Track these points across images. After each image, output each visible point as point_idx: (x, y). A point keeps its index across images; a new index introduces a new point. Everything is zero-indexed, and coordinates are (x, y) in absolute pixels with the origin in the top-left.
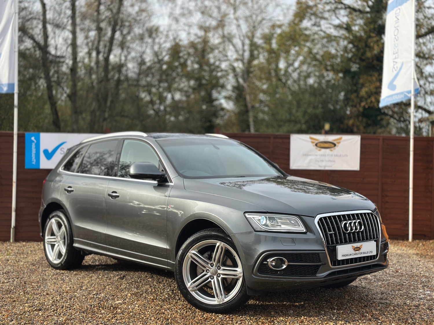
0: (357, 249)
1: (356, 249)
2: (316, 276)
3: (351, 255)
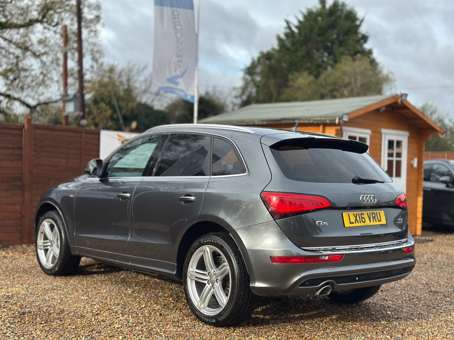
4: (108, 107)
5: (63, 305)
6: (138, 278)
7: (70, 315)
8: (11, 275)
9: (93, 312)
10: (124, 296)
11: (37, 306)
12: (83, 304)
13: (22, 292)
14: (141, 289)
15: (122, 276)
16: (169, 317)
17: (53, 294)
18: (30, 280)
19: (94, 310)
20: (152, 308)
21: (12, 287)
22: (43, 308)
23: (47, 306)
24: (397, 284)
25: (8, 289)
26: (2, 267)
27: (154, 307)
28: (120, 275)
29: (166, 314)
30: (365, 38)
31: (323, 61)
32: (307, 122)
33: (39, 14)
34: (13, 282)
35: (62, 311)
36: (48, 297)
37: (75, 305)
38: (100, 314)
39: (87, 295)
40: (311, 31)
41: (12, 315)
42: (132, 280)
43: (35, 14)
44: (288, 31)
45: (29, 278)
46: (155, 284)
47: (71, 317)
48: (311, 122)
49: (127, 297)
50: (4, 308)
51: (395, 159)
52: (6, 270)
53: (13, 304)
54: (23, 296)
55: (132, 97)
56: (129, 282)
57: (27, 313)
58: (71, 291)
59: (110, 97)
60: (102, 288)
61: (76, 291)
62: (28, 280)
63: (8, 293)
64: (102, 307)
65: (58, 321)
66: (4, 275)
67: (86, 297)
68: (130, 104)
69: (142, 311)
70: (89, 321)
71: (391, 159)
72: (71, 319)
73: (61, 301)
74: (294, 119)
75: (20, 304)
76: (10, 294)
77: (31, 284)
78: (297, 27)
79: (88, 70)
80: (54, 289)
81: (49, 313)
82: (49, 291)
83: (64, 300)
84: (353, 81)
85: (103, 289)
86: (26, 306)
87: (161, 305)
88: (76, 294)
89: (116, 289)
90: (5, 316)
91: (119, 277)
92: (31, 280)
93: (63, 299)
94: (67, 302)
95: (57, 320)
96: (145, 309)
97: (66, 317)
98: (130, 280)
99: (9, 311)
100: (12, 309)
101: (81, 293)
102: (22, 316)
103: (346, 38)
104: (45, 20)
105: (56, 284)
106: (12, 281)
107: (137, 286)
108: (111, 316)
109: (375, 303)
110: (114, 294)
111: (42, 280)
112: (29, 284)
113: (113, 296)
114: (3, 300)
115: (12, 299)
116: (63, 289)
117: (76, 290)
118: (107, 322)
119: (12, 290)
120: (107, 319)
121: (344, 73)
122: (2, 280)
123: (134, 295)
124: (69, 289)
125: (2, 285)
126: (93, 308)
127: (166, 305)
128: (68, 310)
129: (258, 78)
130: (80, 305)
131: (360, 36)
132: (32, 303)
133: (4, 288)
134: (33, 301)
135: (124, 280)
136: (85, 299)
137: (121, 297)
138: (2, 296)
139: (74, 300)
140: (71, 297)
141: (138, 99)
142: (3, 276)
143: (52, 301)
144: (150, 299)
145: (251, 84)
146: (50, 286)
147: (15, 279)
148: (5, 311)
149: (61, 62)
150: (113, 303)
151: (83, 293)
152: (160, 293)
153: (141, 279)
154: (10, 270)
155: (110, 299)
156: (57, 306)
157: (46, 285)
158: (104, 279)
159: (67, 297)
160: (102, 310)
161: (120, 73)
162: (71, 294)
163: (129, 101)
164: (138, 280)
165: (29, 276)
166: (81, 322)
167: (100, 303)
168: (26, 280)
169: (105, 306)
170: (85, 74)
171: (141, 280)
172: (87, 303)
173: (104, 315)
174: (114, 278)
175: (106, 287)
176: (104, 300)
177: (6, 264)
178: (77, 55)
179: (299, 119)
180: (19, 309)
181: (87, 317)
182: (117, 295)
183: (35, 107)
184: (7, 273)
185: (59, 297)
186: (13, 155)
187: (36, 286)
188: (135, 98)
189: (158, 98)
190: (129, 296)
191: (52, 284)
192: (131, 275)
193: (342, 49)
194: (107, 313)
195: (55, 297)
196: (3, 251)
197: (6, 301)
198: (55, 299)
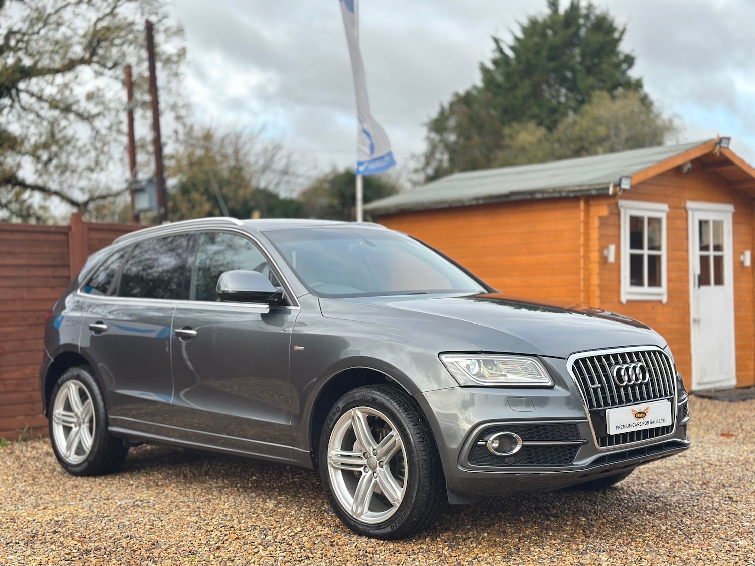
0: (641, 415)
1: (638, 415)
2: (573, 465)
3: (630, 425)
4: (205, 198)
5: (156, 534)
6: (283, 480)
7: (169, 551)
8: (61, 484)
9: (211, 543)
10: (261, 512)
11: (111, 538)
12: (191, 529)
13: (82, 514)
14: (290, 499)
15: (254, 478)
16: (348, 548)
17: (135, 515)
18: (94, 492)
19: (211, 540)
20: (315, 533)
21: (64, 504)
22: (121, 541)
23: (128, 537)
24: (746, 472)
25: (57, 510)
26: (44, 471)
27: (318, 531)
28: (249, 476)
29: (342, 544)
30: (630, 61)
31: (559, 103)
32: (557, 195)
33: (85, 49)
34: (65, 496)
35: (155, 544)
36: (129, 521)
37: (177, 533)
38: (223, 547)
39: (197, 513)
40: (537, 53)
41: (66, 556)
42: (272, 483)
43: (77, 51)
44: (497, 55)
45: (92, 488)
46: (312, 489)
47: (172, 555)
48: (564, 194)
49: (268, 515)
50: (52, 544)
51: (711, 253)
52: (52, 476)
53: (67, 536)
54: (85, 521)
55: (243, 179)
56: (267, 488)
57: (92, 551)
58: (168, 508)
59: (207, 182)
60: (221, 500)
61: (177, 508)
62: (90, 491)
63: (57, 515)
64: (226, 535)
65: (151, 563)
66: (48, 485)
67: (195, 517)
68: (241, 192)
69: (298, 539)
70: (205, 561)
71: (705, 253)
72: (173, 559)
73: (152, 527)
74: (532, 192)
75: (79, 534)
76: (61, 518)
77: (96, 498)
78: (513, 48)
79: (169, 137)
80: (138, 505)
81: (132, 549)
82: (129, 509)
83: (157, 525)
84: (612, 133)
85: (223, 503)
86: (90, 538)
87: (331, 527)
88: (177, 513)
89: (246, 501)
90: (53, 558)
91: (249, 480)
92: (96, 492)
93: (155, 522)
94: (162, 528)
95: (148, 562)
96: (302, 536)
97: (162, 555)
98: (268, 484)
99: (60, 548)
100: (65, 545)
101: (185, 511)
102: (84, 556)
103: (596, 61)
104: (95, 59)
105: (141, 497)
106: (62, 495)
107: (282, 494)
108: (243, 550)
109: (717, 508)
110: (244, 510)
111: (115, 490)
112: (93, 498)
113: (242, 513)
114: (49, 530)
115: (65, 526)
116: (153, 505)
117: (176, 506)
118: (237, 562)
119: (63, 511)
120: (237, 556)
121: (598, 121)
122: (45, 494)
123: (279, 510)
124: (163, 504)
125: (47, 503)
126: (209, 537)
127: (338, 527)
128: (165, 542)
129: (452, 138)
130: (186, 533)
131: (621, 57)
132: (100, 532)
133: (50, 508)
134: (103, 529)
135: (258, 485)
136: (193, 522)
137: (257, 514)
138: (46, 522)
139: (174, 525)
140: (169, 519)
141: (254, 183)
142: (47, 487)
143: (135, 528)
144: (309, 517)
145: (441, 147)
146: (130, 500)
147: (68, 491)
148: (54, 549)
149: (125, 128)
150: (244, 527)
151: (188, 510)
152: (325, 505)
153: (287, 482)
154: (59, 476)
155: (237, 520)
156: (145, 536)
157: (122, 499)
158: (223, 484)
159: (161, 519)
160: (227, 540)
161: (223, 140)
162: (167, 514)
163: (239, 186)
164: (282, 484)
165: (92, 485)
166: (190, 563)
167: (221, 527)
168: (87, 492)
169: (230, 532)
170: (165, 144)
171: (288, 484)
172: (197, 529)
173: (231, 549)
174: (240, 482)
175: (228, 499)
176: (228, 521)
177: (50, 465)
178: (149, 114)
179: (542, 191)
180: (79, 544)
181: (201, 553)
182: (249, 512)
183: (86, 204)
184: (53, 481)
185: (147, 519)
186: (54, 277)
187: (105, 501)
188: (249, 181)
189: (286, 178)
190: (270, 513)
191: (134, 496)
192: (268, 476)
193: (591, 80)
194: (235, 545)
195: (140, 520)
196: (45, 444)
197: (55, 530)
198: (140, 524)
